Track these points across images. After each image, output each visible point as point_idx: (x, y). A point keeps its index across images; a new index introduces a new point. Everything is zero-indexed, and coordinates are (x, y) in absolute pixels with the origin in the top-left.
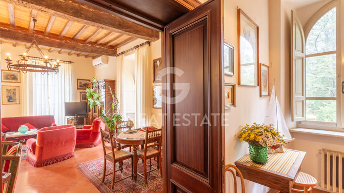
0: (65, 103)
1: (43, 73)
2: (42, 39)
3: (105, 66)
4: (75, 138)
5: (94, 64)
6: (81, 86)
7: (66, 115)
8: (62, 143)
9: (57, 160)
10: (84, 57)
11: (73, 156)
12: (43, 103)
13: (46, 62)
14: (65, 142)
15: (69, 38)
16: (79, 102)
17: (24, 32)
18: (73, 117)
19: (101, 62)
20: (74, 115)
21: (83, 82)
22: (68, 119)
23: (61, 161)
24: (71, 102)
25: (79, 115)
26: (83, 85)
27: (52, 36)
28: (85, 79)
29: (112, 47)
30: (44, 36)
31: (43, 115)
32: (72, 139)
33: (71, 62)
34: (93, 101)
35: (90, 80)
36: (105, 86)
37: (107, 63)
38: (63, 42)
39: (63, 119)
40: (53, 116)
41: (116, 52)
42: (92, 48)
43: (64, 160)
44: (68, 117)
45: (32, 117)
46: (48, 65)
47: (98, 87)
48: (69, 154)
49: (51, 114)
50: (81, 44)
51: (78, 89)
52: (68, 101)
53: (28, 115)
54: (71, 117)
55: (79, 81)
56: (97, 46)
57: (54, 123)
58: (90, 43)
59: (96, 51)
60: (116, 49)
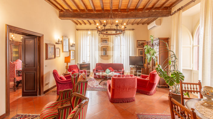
0: (130, 57)
1: (116, 36)
2: (117, 14)
3: (159, 27)
4: (136, 87)
5: (149, 28)
6: (139, 45)
7: (130, 65)
8: (126, 88)
9: (123, 101)
10: (142, 24)
11: (134, 100)
12: (118, 56)
13: (117, 25)
14: (129, 89)
15: (133, 10)
16: (138, 56)
17: (108, 12)
18: (134, 66)
19: (155, 25)
20: (135, 65)
21: (141, 42)
22: (131, 67)
23: (125, 102)
24: (133, 56)
25: (137, 65)
26: (141, 45)
27: (122, 11)
28: (142, 40)
29: (166, 8)
30: (118, 12)
31: (118, 63)
32: (134, 88)
33: (133, 29)
34: (150, 56)
35: (145, 41)
36: (159, 43)
37: (160, 25)
38: (129, 13)
39: (128, 67)
40: (123, 64)
41: (171, 11)
42: (149, 13)
43: (128, 102)
44: (131, 66)
45: (113, 64)
46: (118, 28)
47: (153, 45)
48: (132, 98)
49: (122, 63)
50: (141, 12)
51: (137, 47)
52: (131, 55)
53: (111, 63)
54: (133, 66)
55: (138, 42)
56: (153, 11)
57: (123, 69)
58: (148, 9)
59: (152, 14)
60: (171, 9)
